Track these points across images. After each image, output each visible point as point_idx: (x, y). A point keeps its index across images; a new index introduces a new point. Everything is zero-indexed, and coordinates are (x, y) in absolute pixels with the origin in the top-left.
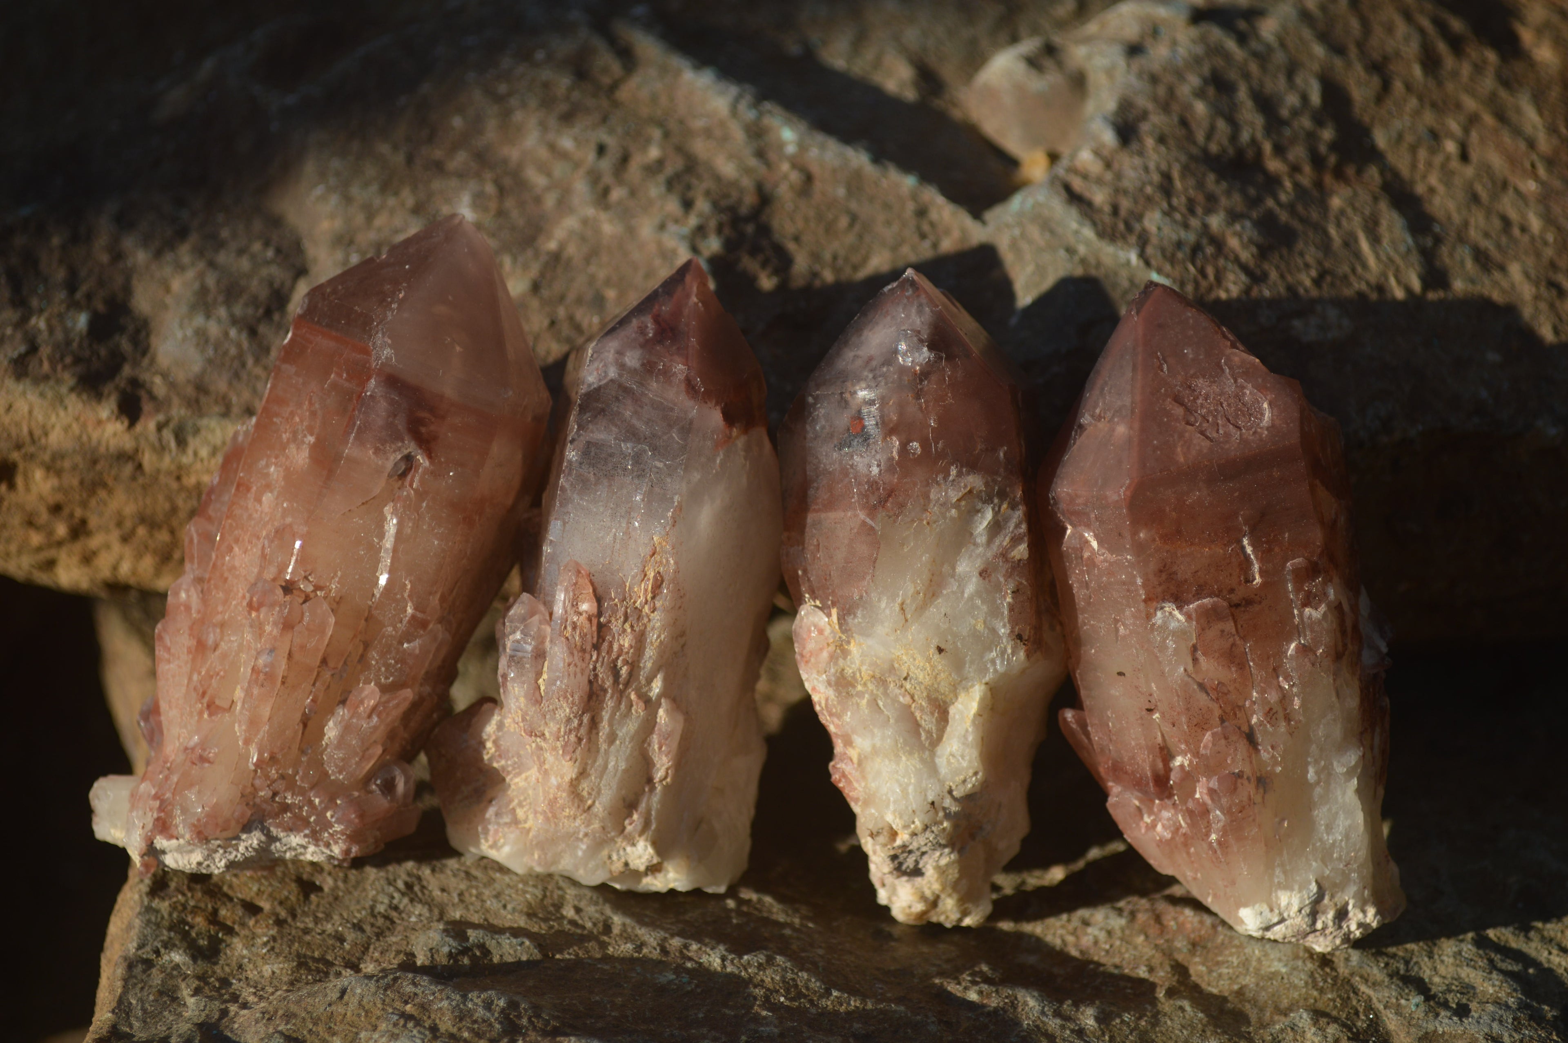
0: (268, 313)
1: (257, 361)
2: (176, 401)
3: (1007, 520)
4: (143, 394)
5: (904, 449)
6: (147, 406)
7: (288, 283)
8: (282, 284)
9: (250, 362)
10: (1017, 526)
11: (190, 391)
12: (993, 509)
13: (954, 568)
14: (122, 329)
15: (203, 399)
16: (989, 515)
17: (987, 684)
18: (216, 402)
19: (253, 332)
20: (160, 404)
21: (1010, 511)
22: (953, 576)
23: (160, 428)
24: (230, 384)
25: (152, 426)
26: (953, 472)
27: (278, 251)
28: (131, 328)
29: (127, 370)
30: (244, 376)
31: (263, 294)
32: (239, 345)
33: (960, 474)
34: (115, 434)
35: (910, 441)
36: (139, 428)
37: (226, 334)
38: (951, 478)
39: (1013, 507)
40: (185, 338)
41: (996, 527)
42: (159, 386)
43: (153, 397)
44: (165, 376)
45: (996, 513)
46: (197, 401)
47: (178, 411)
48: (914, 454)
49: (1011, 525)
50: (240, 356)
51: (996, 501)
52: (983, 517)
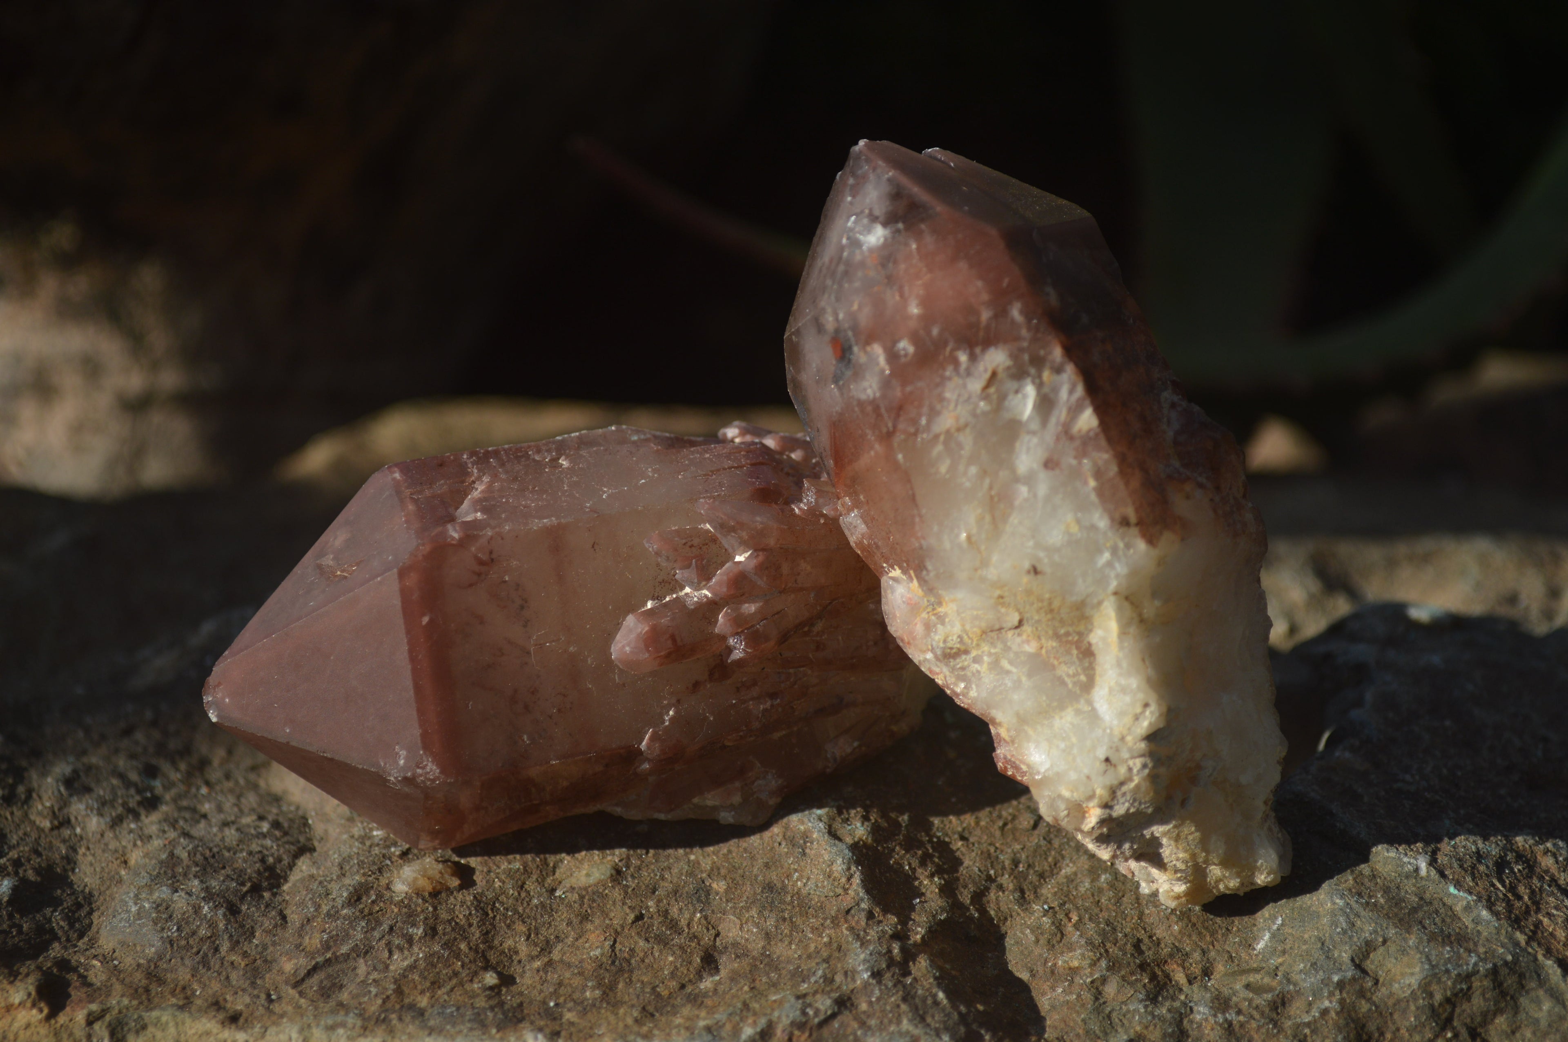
0: (256, 889)
1: (235, 944)
2: (118, 987)
3: (1056, 390)
4: (73, 977)
5: (893, 356)
6: (76, 993)
7: (286, 860)
8: (279, 860)
9: (225, 947)
10: (1071, 392)
11: (139, 977)
12: (1033, 383)
13: (1013, 470)
14: (56, 903)
15: (155, 989)
16: (1030, 391)
17: (1115, 593)
18: (173, 993)
19: (233, 910)
20: (92, 991)
21: (1056, 378)
22: (1016, 479)
23: (91, 1021)
24: (194, 972)
25: (80, 1016)
26: (963, 358)
27: (276, 825)
28: (68, 902)
29: (56, 950)
30: (214, 962)
31: (251, 869)
32: (212, 925)
33: (973, 358)
34: (28, 1026)
35: (895, 342)
36: (62, 1019)
37: (197, 910)
38: (963, 366)
39: (1058, 370)
40: (139, 915)
41: (1045, 404)
42: (97, 972)
43: (85, 982)
44: (105, 959)
45: (1039, 386)
46: (147, 990)
47: (118, 1000)
48: (906, 355)
49: (1064, 394)
50: (212, 938)
51: (1033, 371)
52: (1025, 397)
